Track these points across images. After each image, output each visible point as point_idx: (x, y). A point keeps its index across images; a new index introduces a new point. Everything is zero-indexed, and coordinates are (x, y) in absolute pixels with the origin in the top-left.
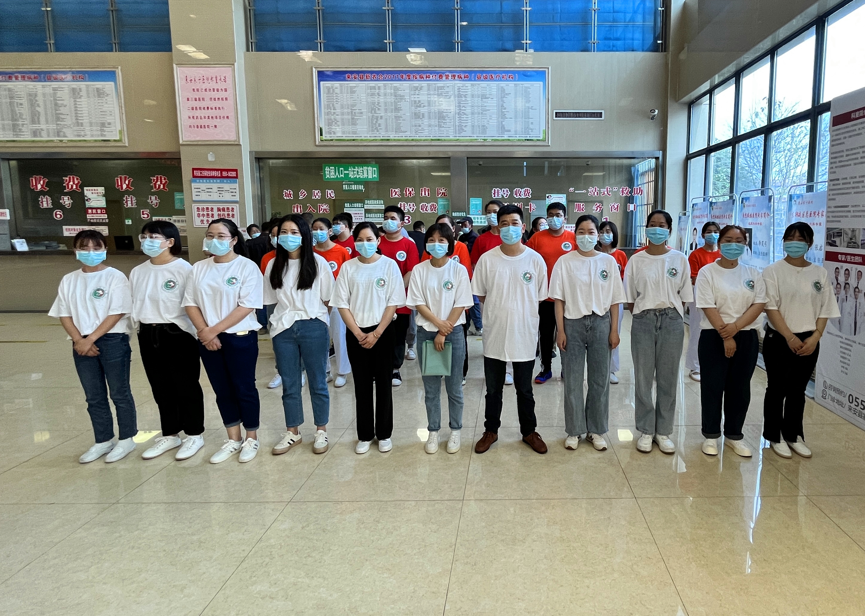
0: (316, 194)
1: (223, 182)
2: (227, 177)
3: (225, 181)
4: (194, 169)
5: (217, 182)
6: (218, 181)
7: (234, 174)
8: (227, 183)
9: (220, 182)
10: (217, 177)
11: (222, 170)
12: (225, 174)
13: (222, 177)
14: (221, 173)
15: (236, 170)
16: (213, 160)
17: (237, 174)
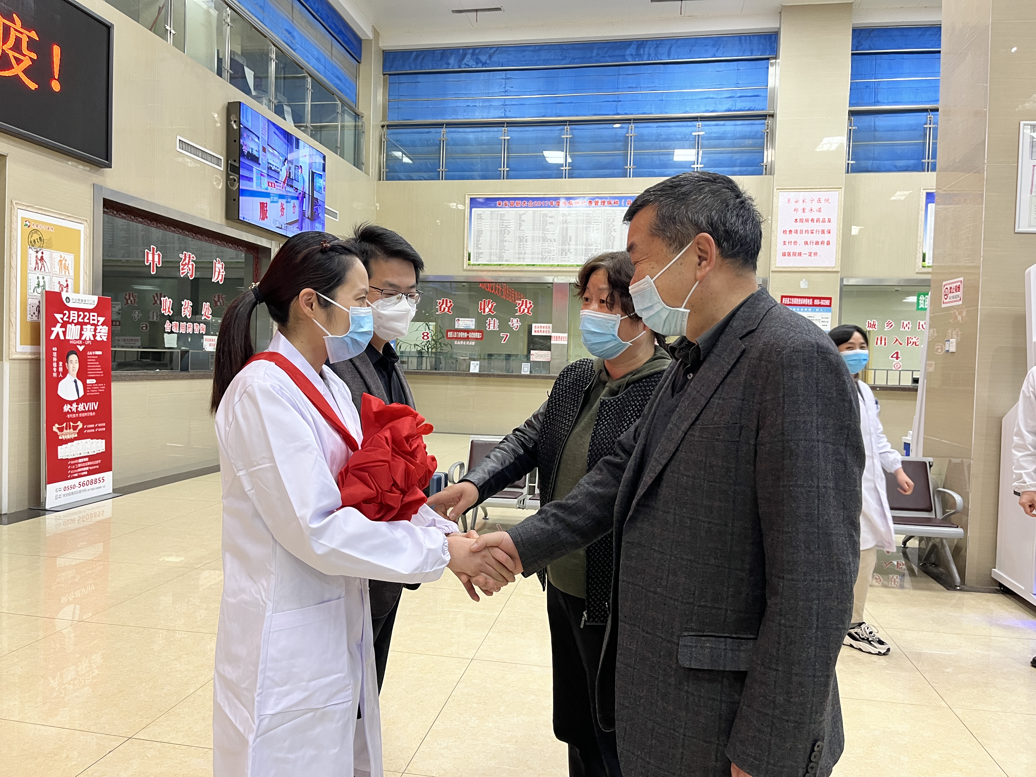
0: (905, 325)
1: (815, 311)
2: (820, 305)
3: (817, 310)
4: (782, 297)
5: (808, 311)
6: (810, 309)
7: (827, 302)
8: (819, 311)
9: (812, 311)
10: (807, 305)
11: (814, 298)
12: (817, 302)
13: (813, 305)
14: (813, 301)
15: (830, 299)
16: (807, 287)
17: (831, 303)
